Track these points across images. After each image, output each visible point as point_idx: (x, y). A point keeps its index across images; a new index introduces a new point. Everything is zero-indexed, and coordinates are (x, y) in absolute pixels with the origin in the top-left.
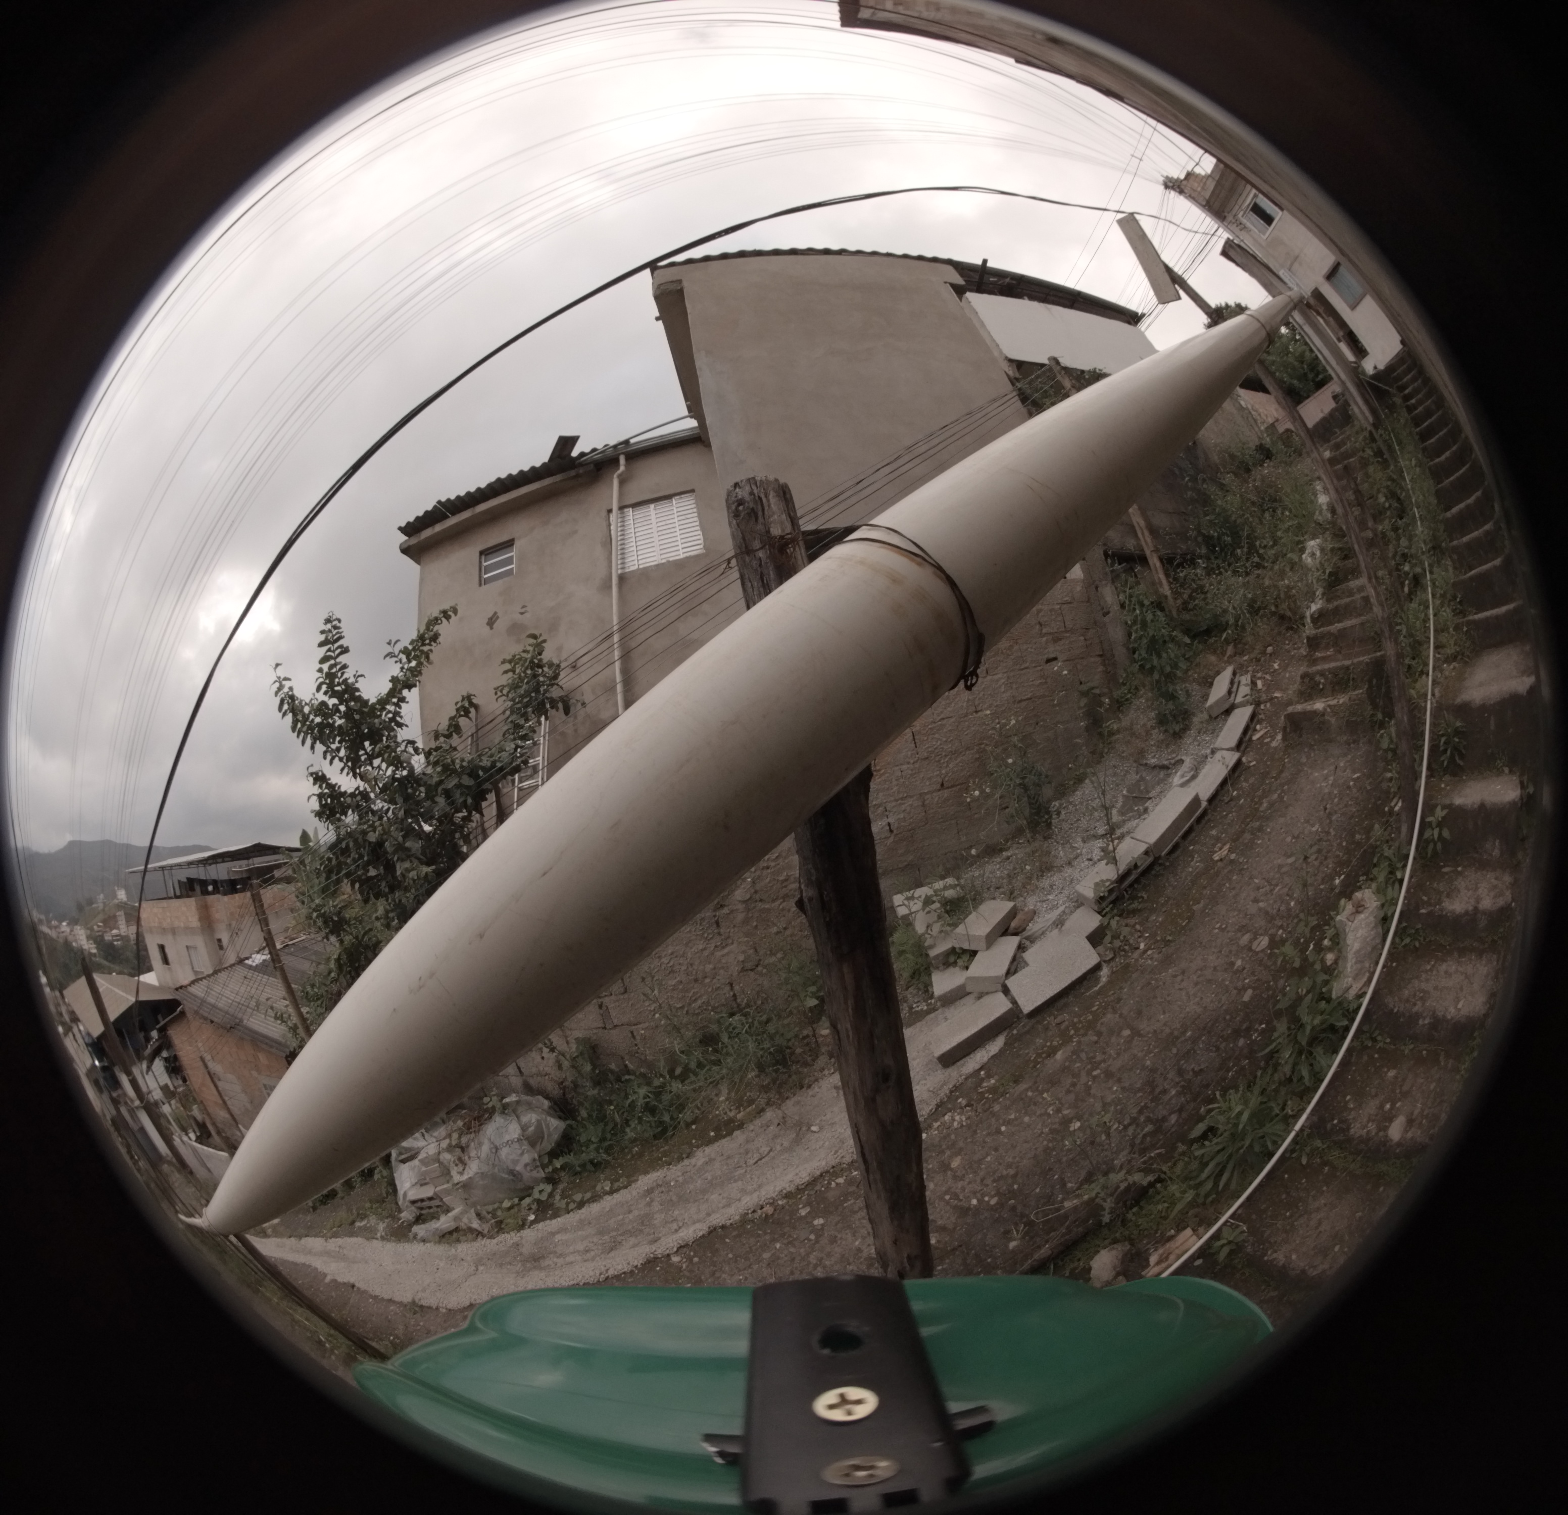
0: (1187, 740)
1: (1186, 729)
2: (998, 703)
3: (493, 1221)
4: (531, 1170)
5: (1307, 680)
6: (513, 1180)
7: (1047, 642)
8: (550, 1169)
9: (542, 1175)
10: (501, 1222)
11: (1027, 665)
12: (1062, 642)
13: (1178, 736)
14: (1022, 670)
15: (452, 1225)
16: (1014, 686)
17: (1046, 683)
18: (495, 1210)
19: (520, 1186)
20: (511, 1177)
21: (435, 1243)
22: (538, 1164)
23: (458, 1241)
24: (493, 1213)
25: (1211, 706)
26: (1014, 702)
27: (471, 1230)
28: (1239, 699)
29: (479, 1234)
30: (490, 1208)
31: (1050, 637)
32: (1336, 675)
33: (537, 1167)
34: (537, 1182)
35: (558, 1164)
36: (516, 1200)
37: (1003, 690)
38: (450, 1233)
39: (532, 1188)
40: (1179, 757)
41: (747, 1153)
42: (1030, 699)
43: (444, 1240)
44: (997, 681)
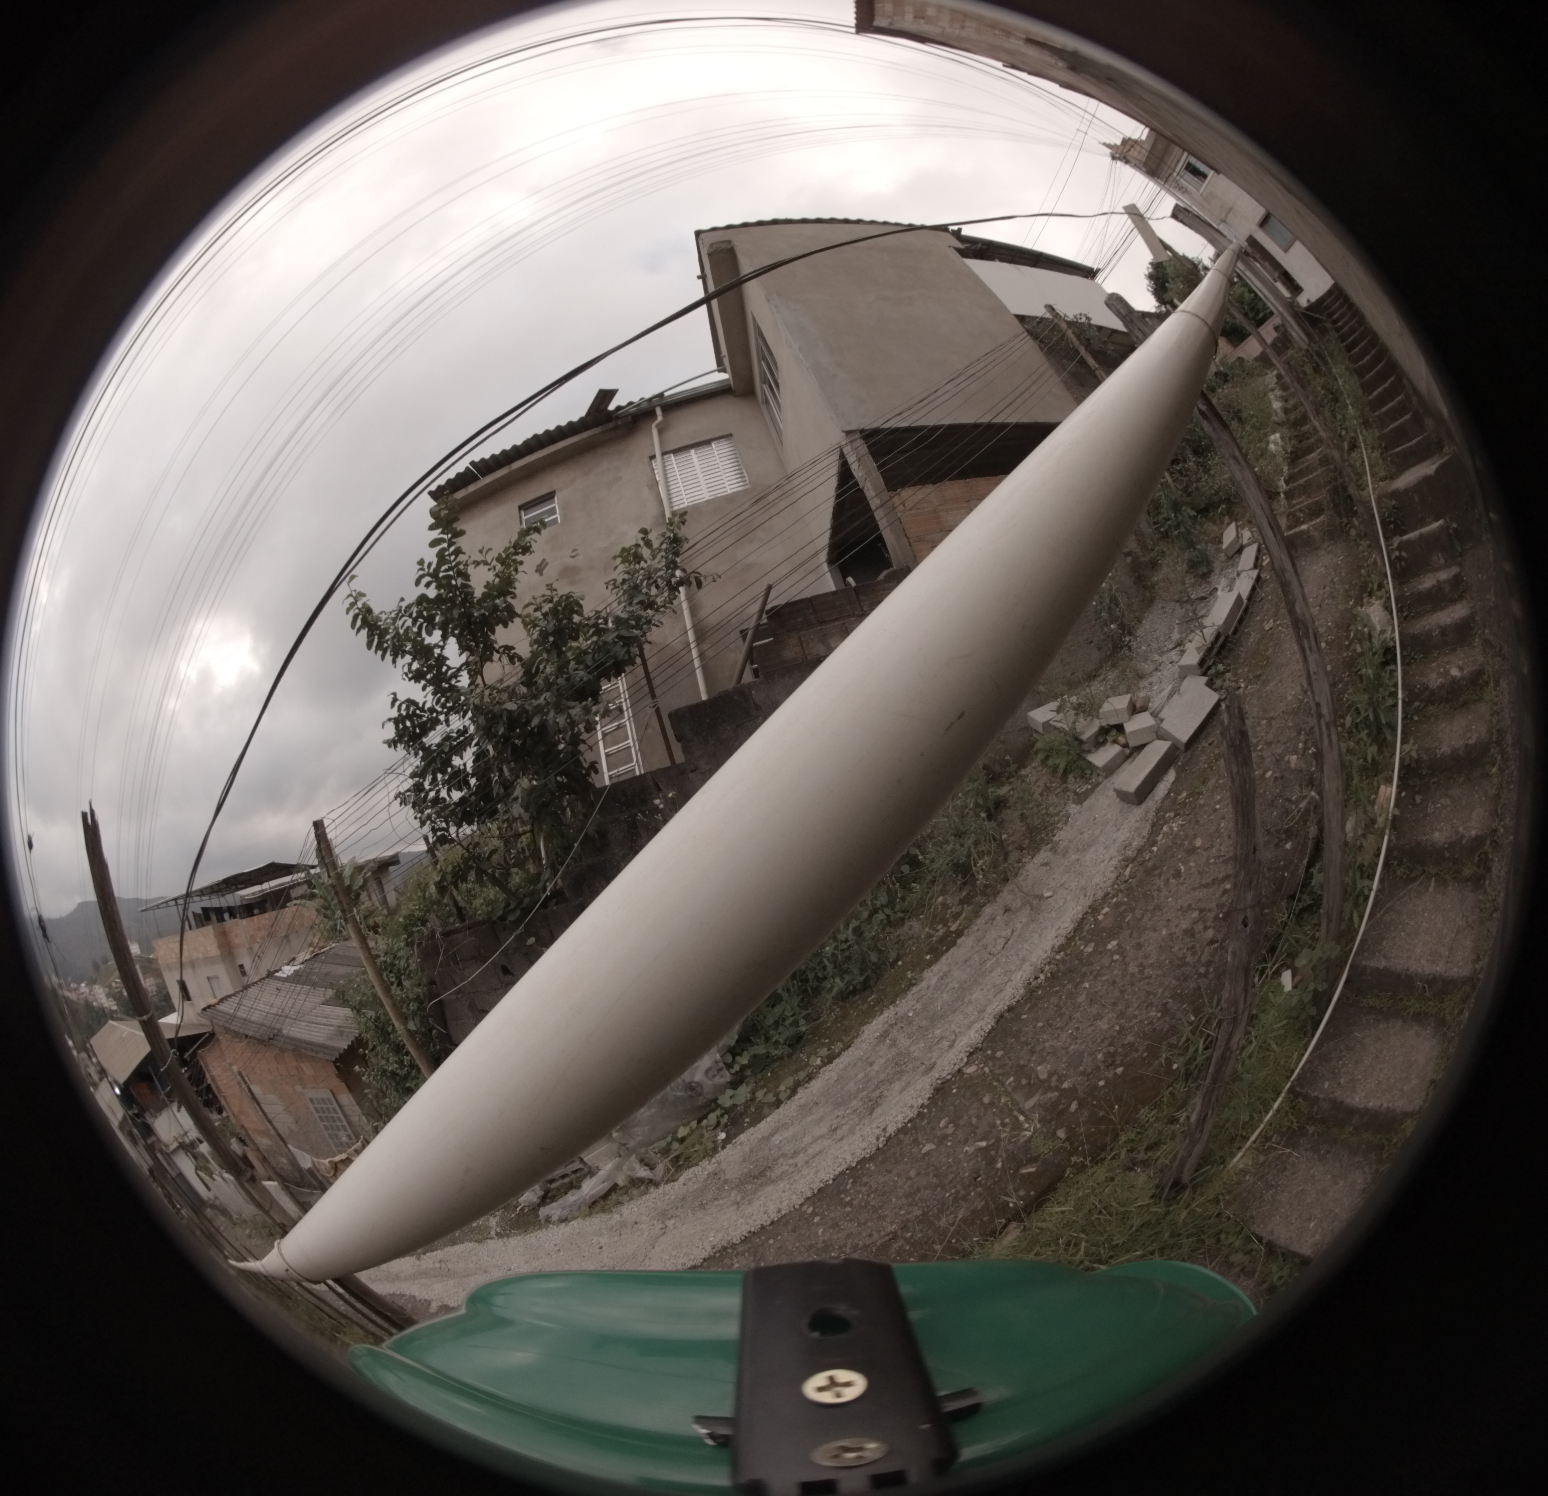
0: (1213, 578)
1: (1210, 572)
3: (667, 1160)
4: (714, 1076)
5: (1291, 517)
6: (691, 1097)
8: (737, 1068)
9: (727, 1076)
10: (677, 1158)
13: (1205, 576)
15: (607, 1186)
18: (670, 1144)
19: (701, 1101)
20: (689, 1093)
21: (584, 1217)
22: (722, 1065)
23: (619, 1203)
24: (665, 1152)
25: (1227, 548)
27: (635, 1182)
28: (1245, 542)
29: (652, 1183)
30: (663, 1144)
32: (1310, 509)
33: (720, 1070)
34: (721, 1089)
35: (744, 1060)
36: (694, 1124)
38: (605, 1196)
39: (715, 1100)
40: (1213, 587)
41: (985, 947)
43: (597, 1209)
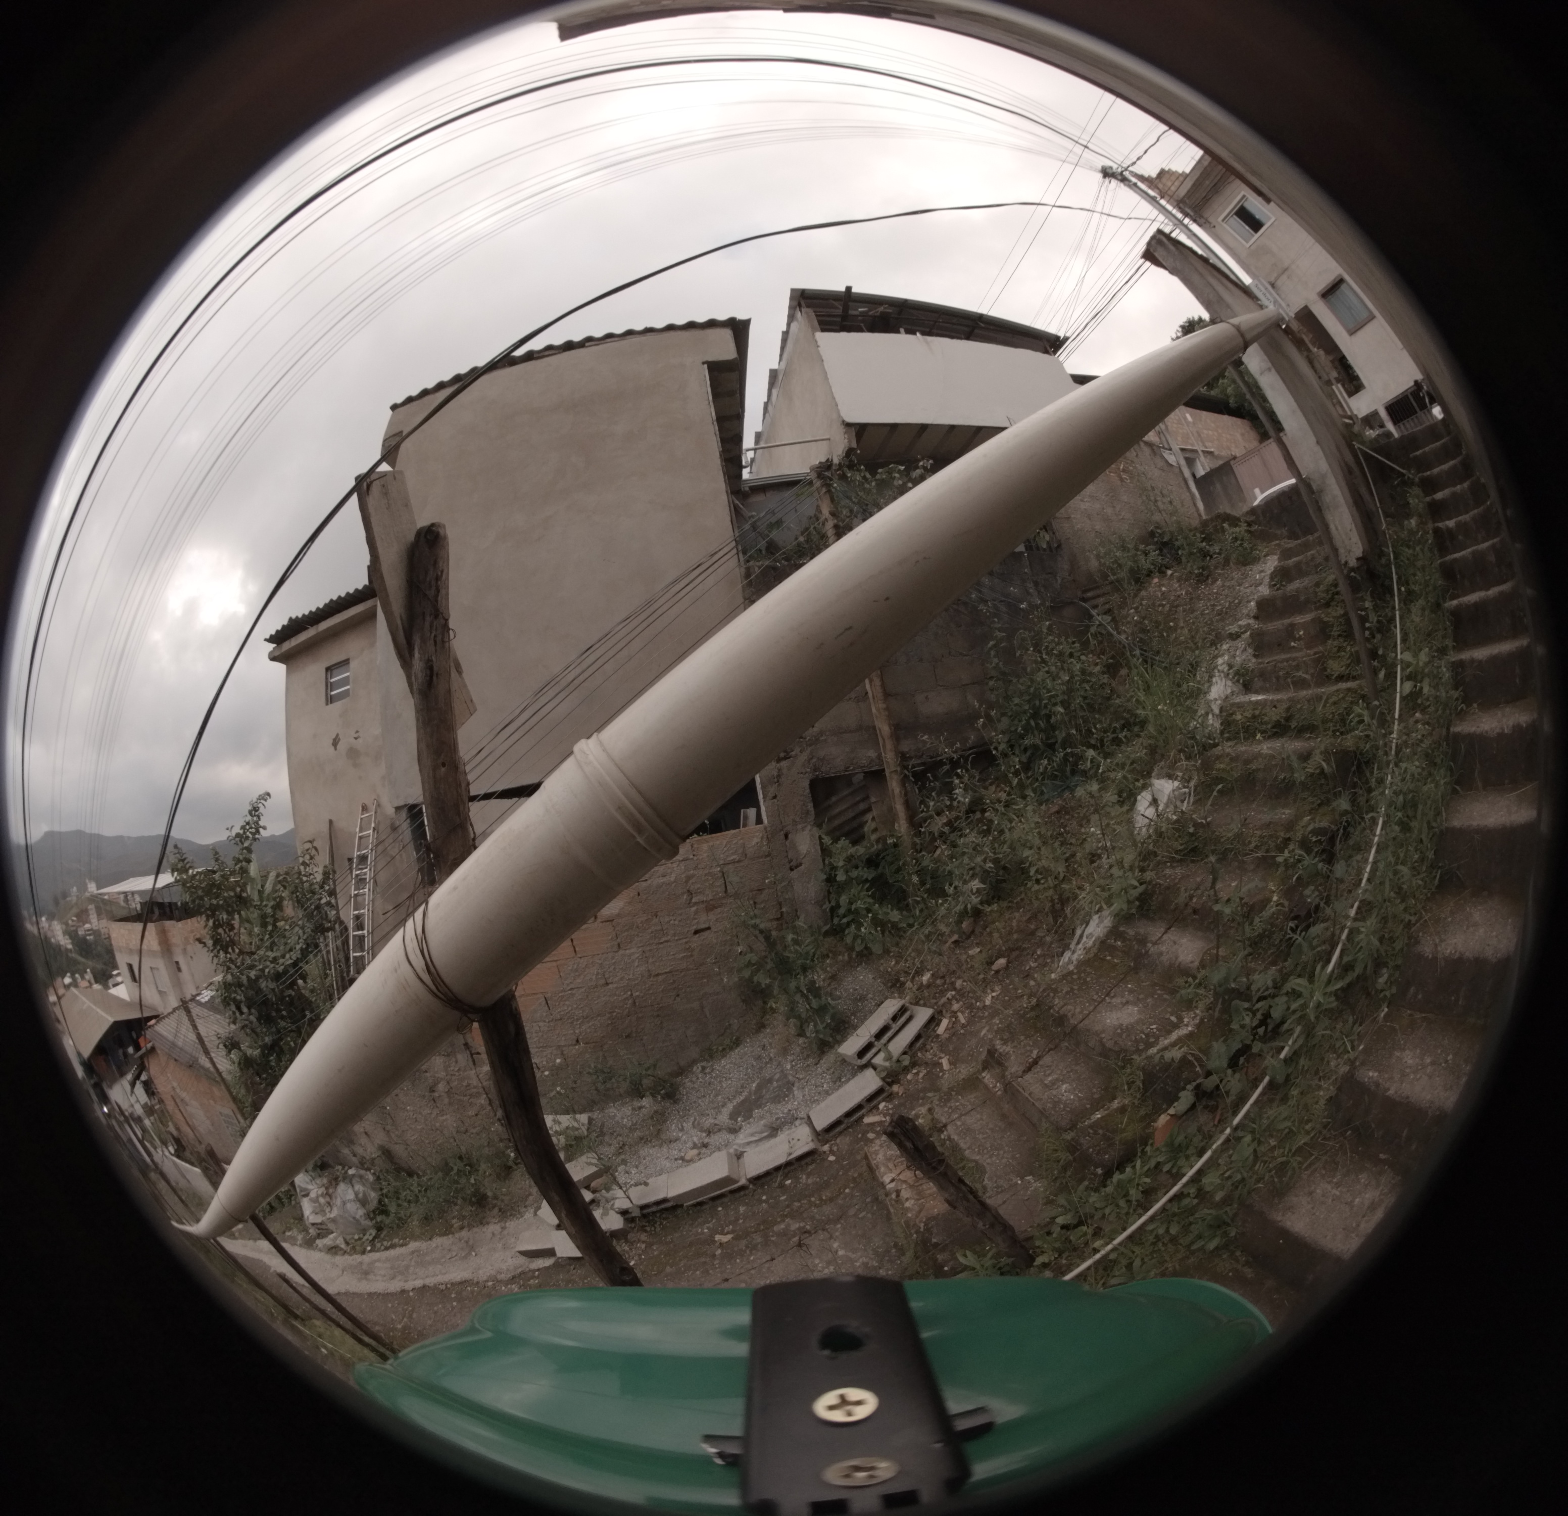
2: (631, 976)
7: (696, 912)
11: (669, 937)
12: (719, 910)
14: (661, 943)
16: (651, 960)
17: (692, 956)
23: (336, 1253)
26: (650, 976)
31: (702, 906)
37: (636, 964)
38: (331, 1248)
42: (670, 972)
44: (630, 956)
